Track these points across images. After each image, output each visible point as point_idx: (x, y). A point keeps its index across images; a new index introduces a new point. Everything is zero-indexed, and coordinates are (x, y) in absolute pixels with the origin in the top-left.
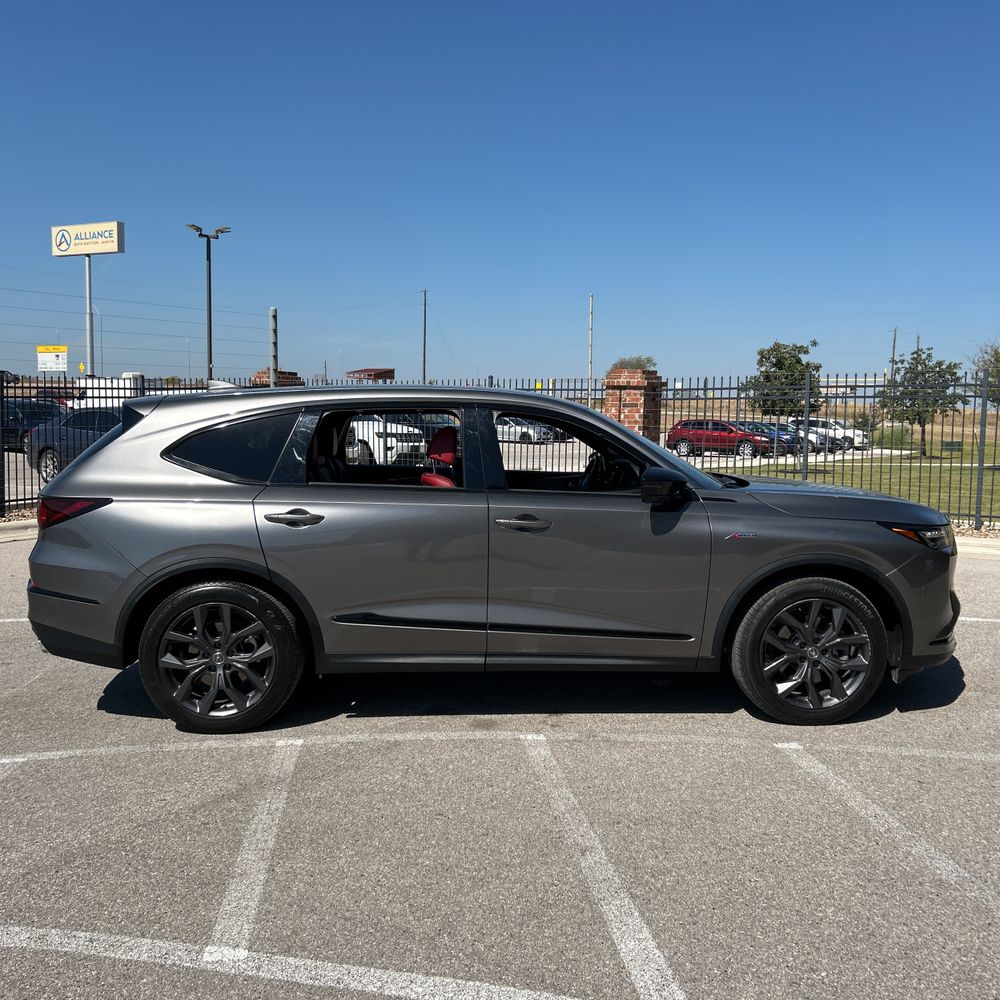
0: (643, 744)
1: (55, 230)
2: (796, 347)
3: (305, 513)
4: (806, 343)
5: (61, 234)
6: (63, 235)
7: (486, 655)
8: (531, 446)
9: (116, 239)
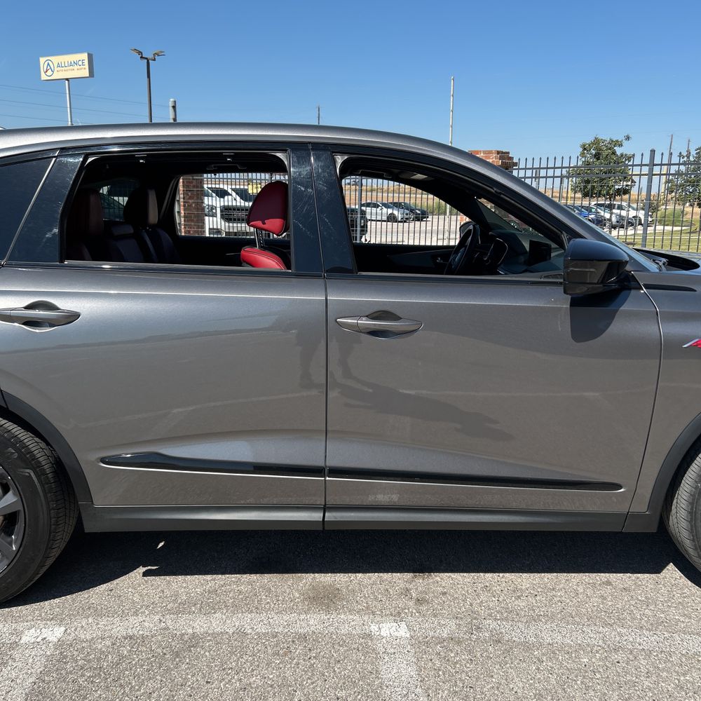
0: (553, 651)
1: (42, 60)
2: (612, 141)
3: (52, 307)
4: (620, 138)
5: (46, 63)
6: (48, 64)
7: (325, 509)
8: (395, 224)
9: (87, 66)
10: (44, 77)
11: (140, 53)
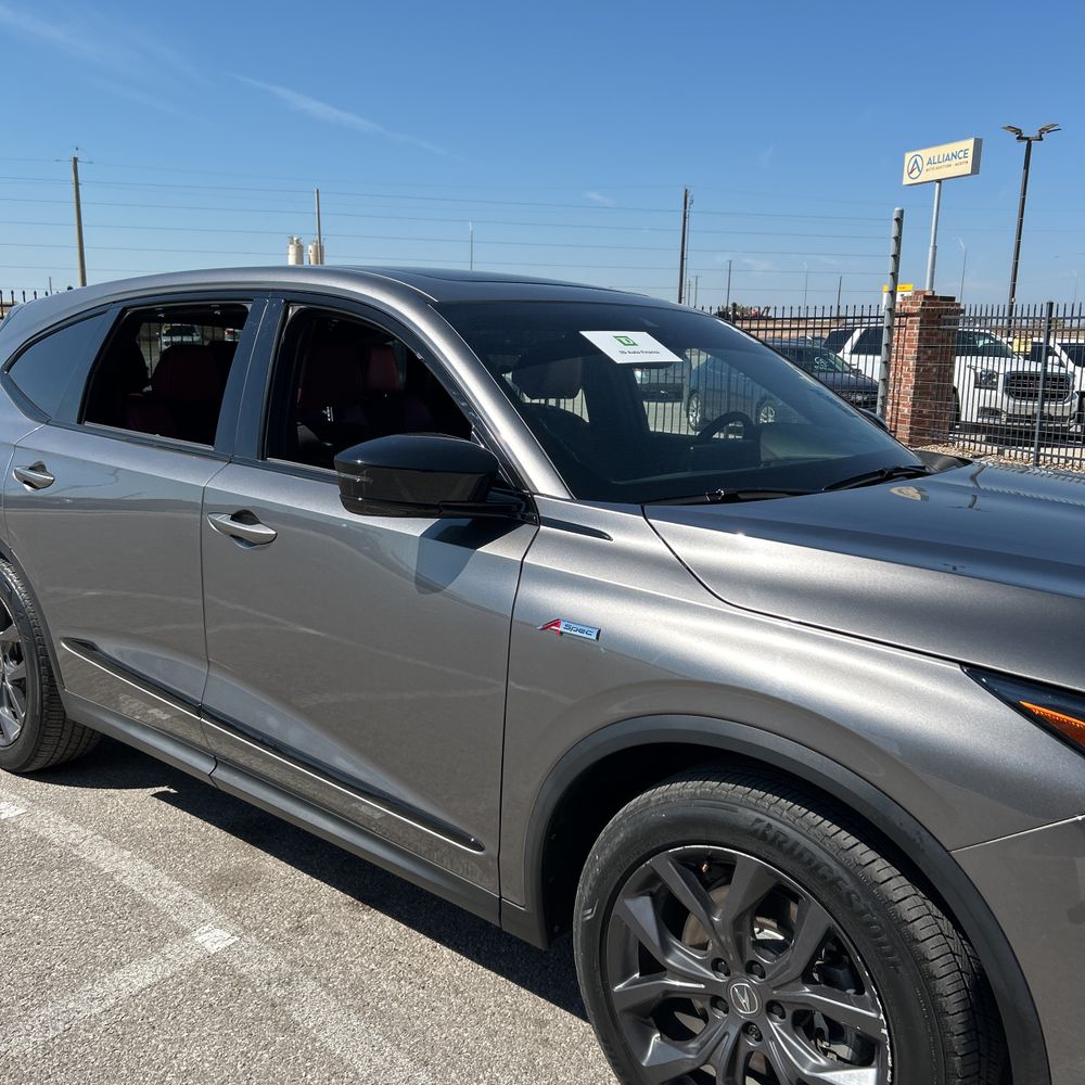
1: (908, 156)
5: (913, 160)
6: (916, 161)
7: (216, 761)
9: (970, 159)
10: (907, 180)
11: (1018, 131)
